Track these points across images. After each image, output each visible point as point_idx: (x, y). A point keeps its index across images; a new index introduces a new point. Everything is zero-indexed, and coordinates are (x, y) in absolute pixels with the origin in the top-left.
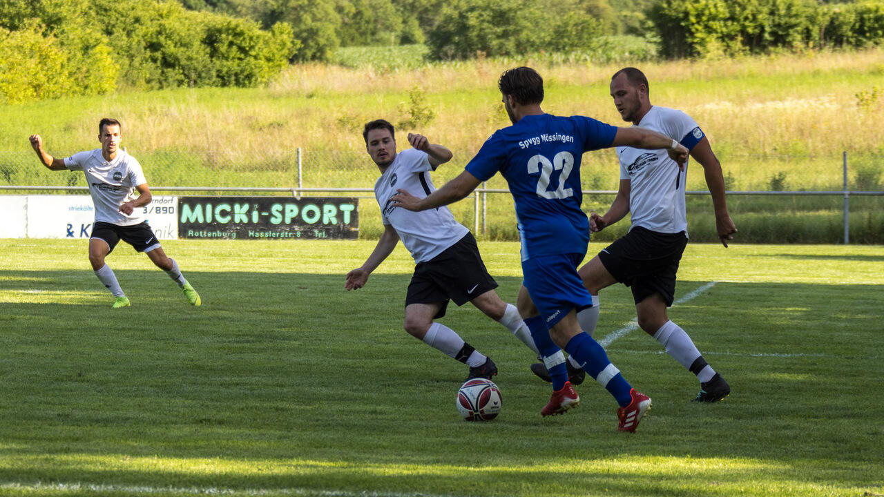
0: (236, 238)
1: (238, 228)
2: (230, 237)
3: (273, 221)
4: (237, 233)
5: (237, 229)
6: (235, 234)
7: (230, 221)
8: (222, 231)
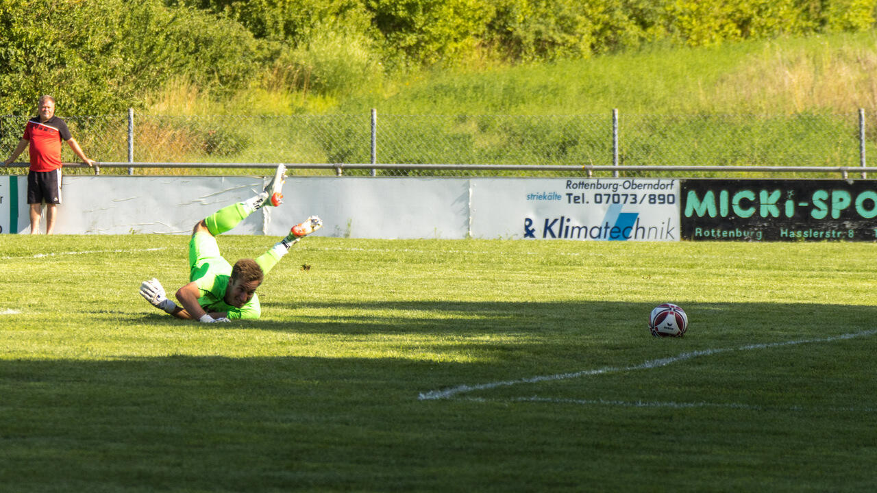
0: (761, 240)
1: (765, 224)
2: (754, 238)
3: (816, 214)
4: (765, 232)
5: (764, 226)
6: (760, 233)
7: (754, 215)
8: (742, 230)
